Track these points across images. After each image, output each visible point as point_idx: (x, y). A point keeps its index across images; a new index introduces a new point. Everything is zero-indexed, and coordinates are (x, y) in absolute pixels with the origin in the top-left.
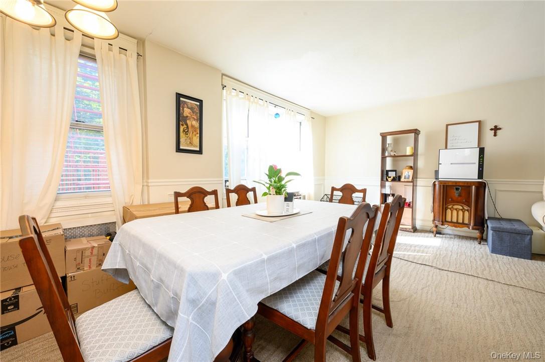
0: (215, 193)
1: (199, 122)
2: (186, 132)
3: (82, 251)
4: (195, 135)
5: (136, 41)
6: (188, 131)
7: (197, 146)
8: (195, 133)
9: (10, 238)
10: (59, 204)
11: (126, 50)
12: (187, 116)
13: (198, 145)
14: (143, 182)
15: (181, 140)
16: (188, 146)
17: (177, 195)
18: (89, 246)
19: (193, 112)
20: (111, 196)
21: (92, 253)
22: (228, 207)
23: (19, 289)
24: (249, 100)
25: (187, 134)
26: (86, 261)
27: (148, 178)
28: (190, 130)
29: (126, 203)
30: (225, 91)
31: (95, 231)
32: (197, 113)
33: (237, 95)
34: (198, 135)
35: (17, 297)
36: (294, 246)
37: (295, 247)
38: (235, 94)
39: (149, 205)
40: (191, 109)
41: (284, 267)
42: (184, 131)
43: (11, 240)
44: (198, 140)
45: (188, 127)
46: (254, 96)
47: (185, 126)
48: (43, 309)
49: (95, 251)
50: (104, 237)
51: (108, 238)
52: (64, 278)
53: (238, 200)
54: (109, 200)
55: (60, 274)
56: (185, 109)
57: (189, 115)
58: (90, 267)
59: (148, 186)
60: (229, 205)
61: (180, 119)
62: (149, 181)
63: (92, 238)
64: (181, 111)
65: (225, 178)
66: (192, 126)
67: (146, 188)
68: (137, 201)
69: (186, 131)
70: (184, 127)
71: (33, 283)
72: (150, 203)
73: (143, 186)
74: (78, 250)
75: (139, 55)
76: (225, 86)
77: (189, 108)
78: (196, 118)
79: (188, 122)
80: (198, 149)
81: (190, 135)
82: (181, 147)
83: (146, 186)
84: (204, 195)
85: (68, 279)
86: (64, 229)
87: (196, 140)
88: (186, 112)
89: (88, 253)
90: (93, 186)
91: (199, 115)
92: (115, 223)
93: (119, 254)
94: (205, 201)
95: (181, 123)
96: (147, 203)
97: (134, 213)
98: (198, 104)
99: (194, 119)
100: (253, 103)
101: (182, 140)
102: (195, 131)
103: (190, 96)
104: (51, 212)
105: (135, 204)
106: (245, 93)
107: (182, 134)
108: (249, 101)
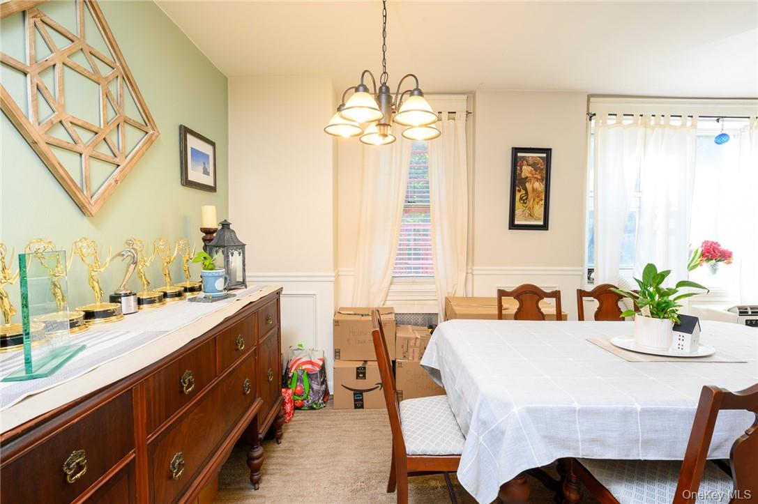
0: (556, 295)
1: (544, 182)
2: (524, 201)
3: (408, 340)
4: (538, 203)
5: (465, 97)
6: (526, 199)
7: (539, 219)
8: (537, 200)
9: (362, 315)
10: (393, 288)
11: (455, 113)
12: (527, 177)
13: (542, 217)
14: (467, 269)
15: (516, 212)
16: (526, 220)
17: (502, 293)
18: (413, 336)
19: (536, 170)
20: (434, 283)
21: (415, 344)
22: (579, 320)
23: (366, 362)
24: (646, 125)
25: (526, 203)
26: (411, 350)
27: (473, 265)
28: (529, 196)
29: (448, 293)
30: (593, 121)
31: (420, 320)
32: (542, 170)
33: (619, 123)
34: (543, 202)
35: (365, 368)
36: (639, 407)
37: (639, 410)
38: (615, 122)
39: (473, 298)
40: (534, 165)
41: (612, 431)
42: (521, 199)
43: (364, 318)
44: (542, 209)
45: (527, 193)
46: (658, 114)
47: (523, 192)
48: (380, 385)
49: (418, 342)
50: (427, 328)
51: (430, 330)
52: (394, 362)
53: (599, 309)
54: (432, 287)
55: (392, 358)
56: (524, 167)
57: (529, 175)
58: (413, 358)
59: (473, 275)
60: (581, 318)
61: (517, 182)
62: (474, 268)
63: (416, 327)
64: (518, 172)
65: (587, 266)
66: (534, 190)
67: (470, 275)
68: (460, 293)
69: (524, 198)
70: (521, 193)
71: (376, 359)
72: (475, 295)
73: (467, 273)
74: (405, 338)
75: (468, 113)
76: (594, 115)
77: (529, 165)
78: (539, 177)
79: (528, 185)
80: (541, 223)
81: (530, 203)
82: (516, 223)
83: (469, 274)
84: (537, 298)
85: (397, 364)
86: (396, 314)
87: (539, 210)
88: (526, 171)
89: (412, 343)
90: (421, 266)
91: (544, 172)
92: (437, 314)
93: (435, 354)
94: (540, 306)
95: (517, 188)
96: (471, 296)
97: (455, 308)
98: (544, 155)
99: (537, 179)
100: (653, 128)
101: (518, 212)
102: (538, 197)
103: (533, 147)
104: (387, 296)
105: (457, 295)
106: (637, 114)
107: (518, 204)
108: (646, 127)
